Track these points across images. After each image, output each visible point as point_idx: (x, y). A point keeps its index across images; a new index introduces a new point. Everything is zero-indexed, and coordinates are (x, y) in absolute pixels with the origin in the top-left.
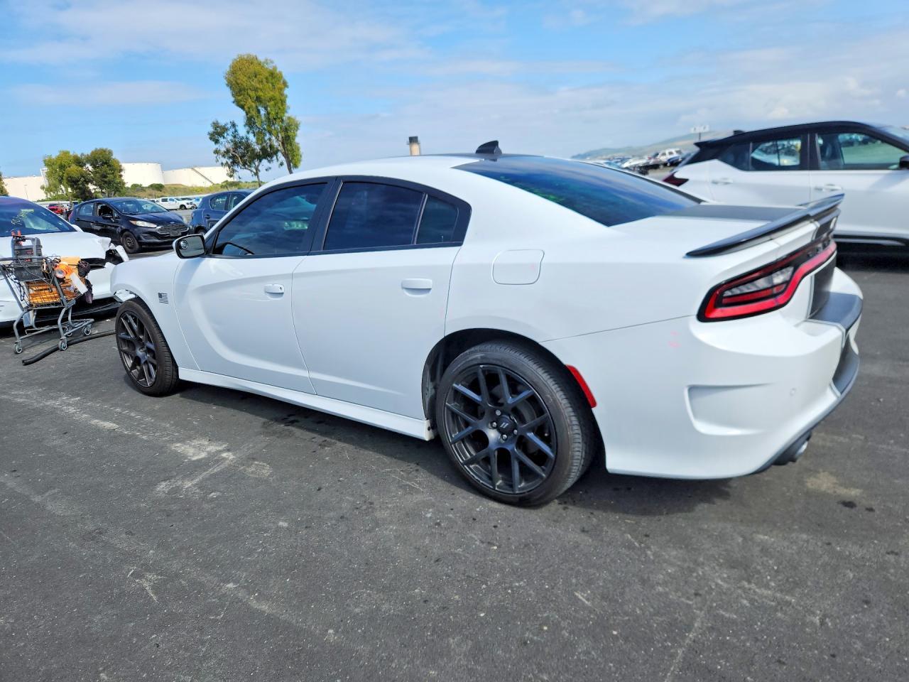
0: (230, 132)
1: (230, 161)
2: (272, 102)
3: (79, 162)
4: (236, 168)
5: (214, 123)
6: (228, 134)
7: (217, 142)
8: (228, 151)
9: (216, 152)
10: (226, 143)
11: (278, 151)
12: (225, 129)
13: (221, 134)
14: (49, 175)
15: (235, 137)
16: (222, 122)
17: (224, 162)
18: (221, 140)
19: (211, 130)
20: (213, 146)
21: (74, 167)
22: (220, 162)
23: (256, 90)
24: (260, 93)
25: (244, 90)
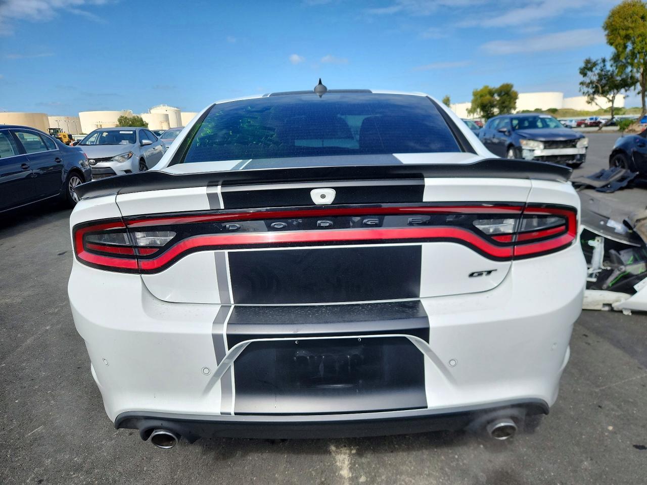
0: (599, 67)
1: (591, 91)
2: (640, 38)
3: (491, 93)
4: (596, 96)
5: (587, 60)
6: (596, 69)
7: (585, 75)
8: (592, 82)
9: (582, 83)
10: (593, 76)
11: (637, 81)
12: (595, 64)
13: (591, 69)
14: (473, 102)
15: (602, 70)
16: (594, 59)
17: (586, 91)
18: (589, 73)
19: (583, 65)
20: (581, 78)
21: (488, 97)
22: (582, 91)
23: (627, 29)
24: (630, 31)
25: (616, 30)
